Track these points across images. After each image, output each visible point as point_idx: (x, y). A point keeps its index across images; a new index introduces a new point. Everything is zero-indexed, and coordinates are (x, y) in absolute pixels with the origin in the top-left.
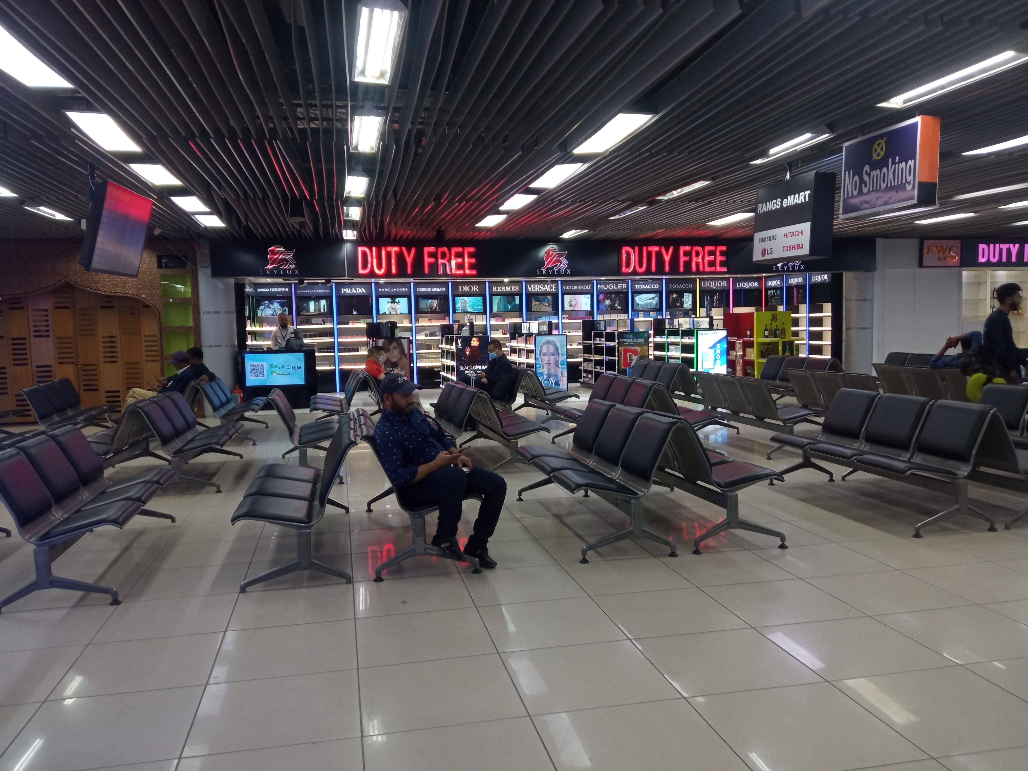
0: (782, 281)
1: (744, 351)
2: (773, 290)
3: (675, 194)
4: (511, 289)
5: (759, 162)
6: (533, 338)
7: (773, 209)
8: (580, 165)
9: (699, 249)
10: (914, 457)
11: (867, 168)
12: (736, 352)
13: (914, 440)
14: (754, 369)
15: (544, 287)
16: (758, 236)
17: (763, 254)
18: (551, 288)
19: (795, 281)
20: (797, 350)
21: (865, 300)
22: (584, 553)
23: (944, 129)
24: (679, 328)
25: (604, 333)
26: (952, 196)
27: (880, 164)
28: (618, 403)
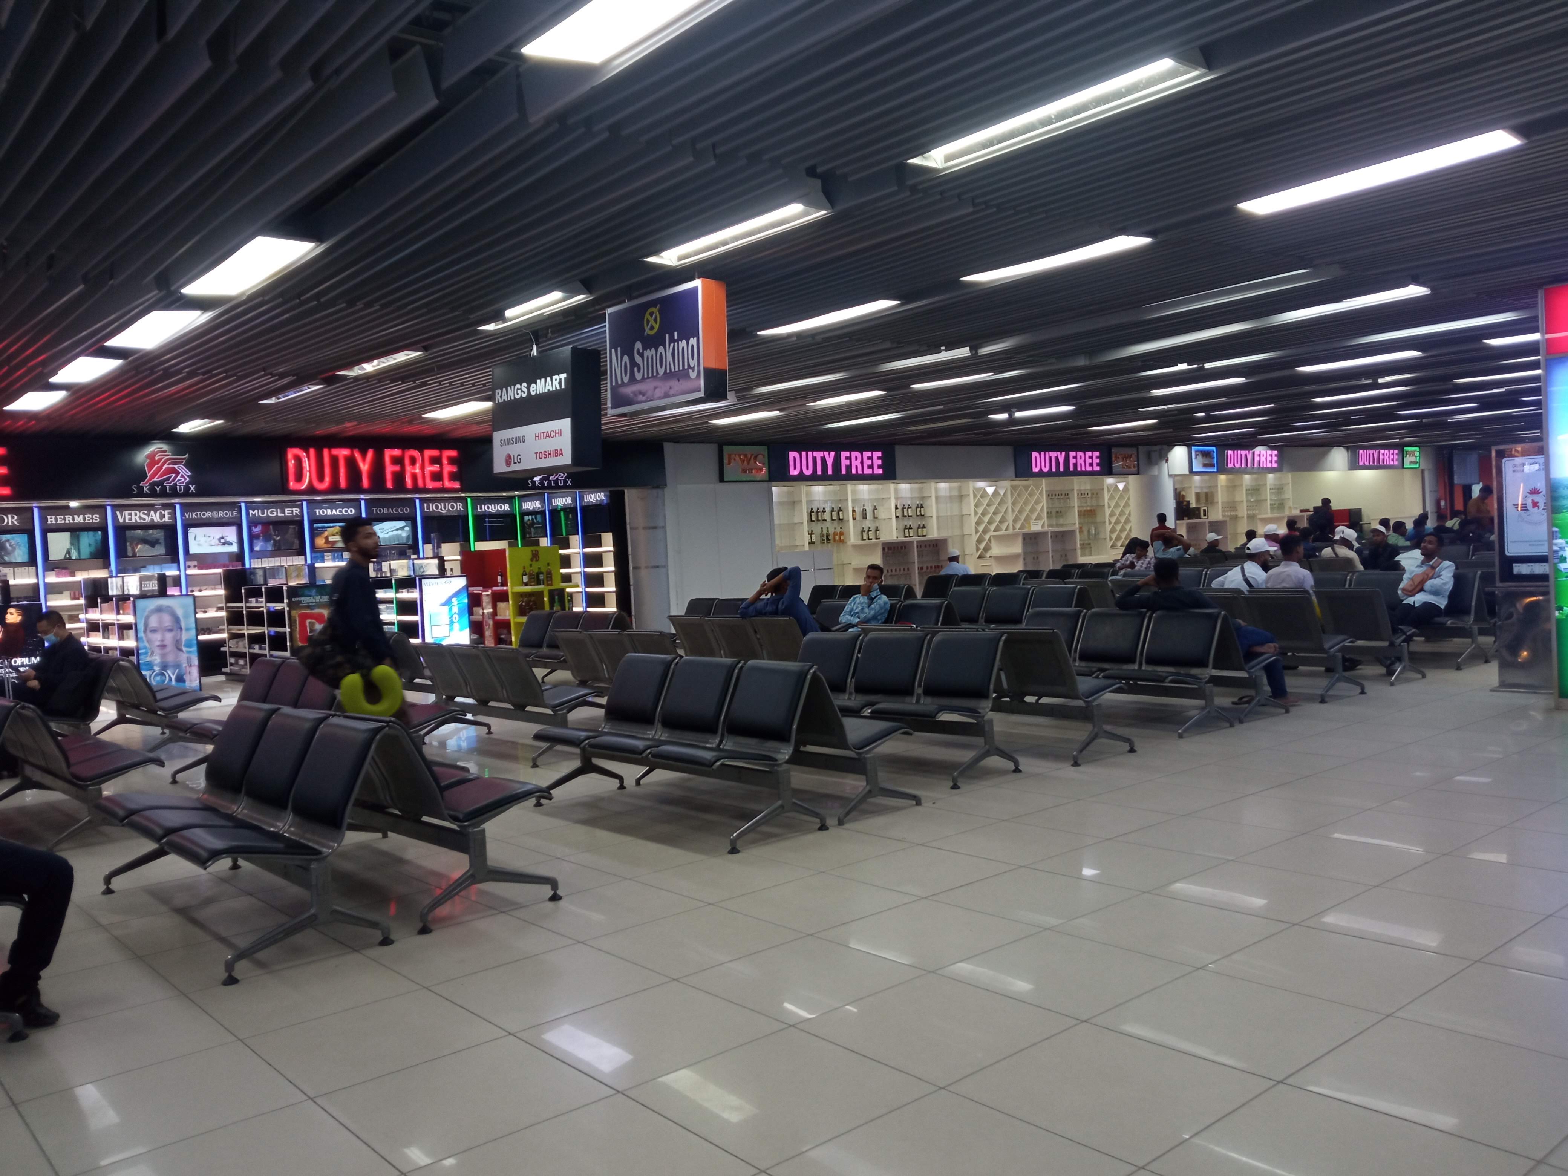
0: (543, 502)
1: (494, 607)
2: (532, 515)
3: (369, 367)
4: (84, 519)
5: (491, 327)
6: (130, 604)
7: (517, 397)
8: (197, 313)
9: (415, 453)
10: (724, 742)
11: (638, 345)
12: (483, 610)
13: (722, 717)
14: (510, 633)
15: (148, 515)
16: (498, 436)
17: (508, 463)
18: (163, 516)
19: (561, 502)
20: (571, 601)
21: (655, 528)
22: (229, 966)
23: (732, 298)
24: (391, 575)
25: (263, 590)
26: (751, 388)
27: (655, 342)
28: (285, 704)
